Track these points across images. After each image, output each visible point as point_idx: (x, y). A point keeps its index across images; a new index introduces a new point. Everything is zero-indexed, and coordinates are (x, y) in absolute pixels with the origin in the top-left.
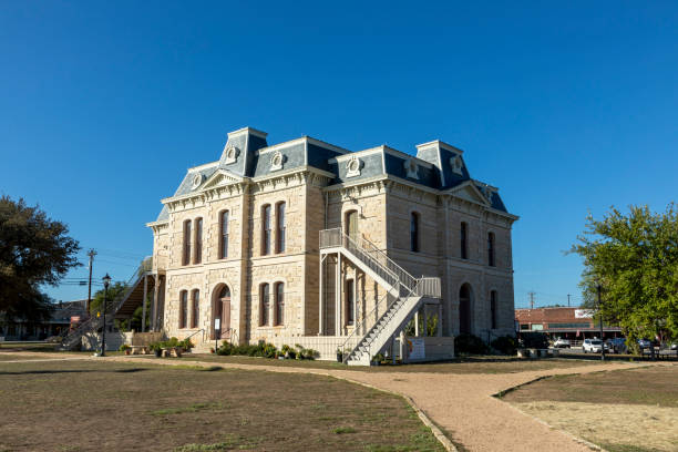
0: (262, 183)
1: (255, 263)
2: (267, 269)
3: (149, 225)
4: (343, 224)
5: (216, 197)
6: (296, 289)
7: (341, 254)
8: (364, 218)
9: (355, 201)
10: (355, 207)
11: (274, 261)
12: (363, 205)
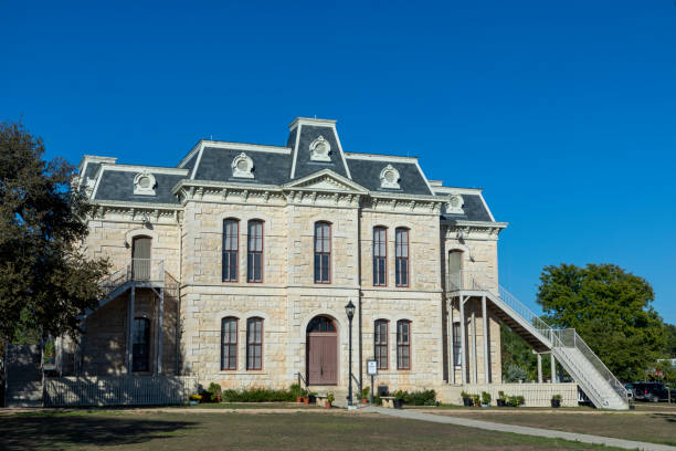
0: (379, 200)
2: (388, 303)
5: (308, 201)
6: (430, 331)
7: (487, 298)
8: (473, 261)
9: (461, 240)
10: (461, 247)
11: (397, 295)
12: (471, 247)
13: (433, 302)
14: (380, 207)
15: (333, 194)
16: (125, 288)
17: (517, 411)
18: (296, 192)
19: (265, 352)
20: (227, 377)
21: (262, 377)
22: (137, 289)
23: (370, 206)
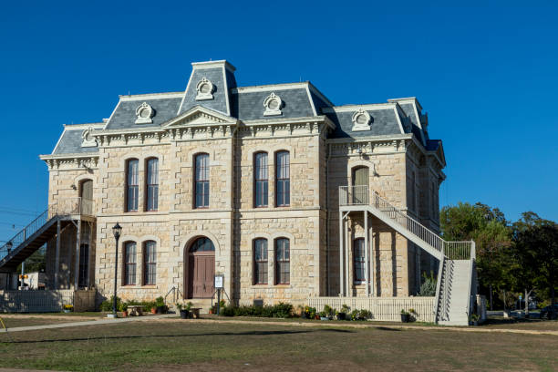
0: (255, 127)
1: (245, 215)
2: (263, 223)
3: (43, 157)
4: (350, 180)
5: (187, 136)
6: (307, 247)
7: (369, 213)
8: (378, 175)
9: (366, 157)
10: (365, 163)
11: (274, 215)
12: (376, 162)
13: (310, 219)
14: (260, 134)
15: (206, 128)
16: (54, 222)
17: (364, 326)
18: (174, 130)
19: (157, 270)
20: (126, 291)
21: (154, 291)
22: (62, 222)
23: (249, 134)
